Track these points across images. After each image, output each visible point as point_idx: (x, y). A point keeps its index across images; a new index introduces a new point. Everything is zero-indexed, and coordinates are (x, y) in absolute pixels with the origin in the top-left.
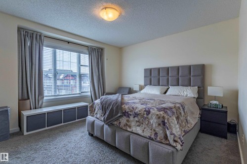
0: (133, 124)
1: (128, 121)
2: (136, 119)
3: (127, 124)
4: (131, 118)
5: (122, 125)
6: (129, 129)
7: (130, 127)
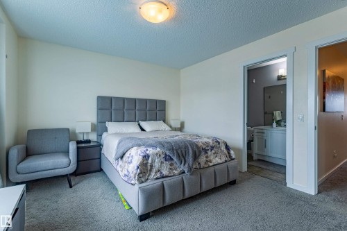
0: (212, 157)
1: (207, 157)
2: (213, 151)
3: (207, 161)
4: (209, 153)
5: (202, 164)
6: (211, 164)
7: (210, 162)
